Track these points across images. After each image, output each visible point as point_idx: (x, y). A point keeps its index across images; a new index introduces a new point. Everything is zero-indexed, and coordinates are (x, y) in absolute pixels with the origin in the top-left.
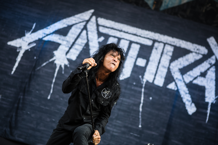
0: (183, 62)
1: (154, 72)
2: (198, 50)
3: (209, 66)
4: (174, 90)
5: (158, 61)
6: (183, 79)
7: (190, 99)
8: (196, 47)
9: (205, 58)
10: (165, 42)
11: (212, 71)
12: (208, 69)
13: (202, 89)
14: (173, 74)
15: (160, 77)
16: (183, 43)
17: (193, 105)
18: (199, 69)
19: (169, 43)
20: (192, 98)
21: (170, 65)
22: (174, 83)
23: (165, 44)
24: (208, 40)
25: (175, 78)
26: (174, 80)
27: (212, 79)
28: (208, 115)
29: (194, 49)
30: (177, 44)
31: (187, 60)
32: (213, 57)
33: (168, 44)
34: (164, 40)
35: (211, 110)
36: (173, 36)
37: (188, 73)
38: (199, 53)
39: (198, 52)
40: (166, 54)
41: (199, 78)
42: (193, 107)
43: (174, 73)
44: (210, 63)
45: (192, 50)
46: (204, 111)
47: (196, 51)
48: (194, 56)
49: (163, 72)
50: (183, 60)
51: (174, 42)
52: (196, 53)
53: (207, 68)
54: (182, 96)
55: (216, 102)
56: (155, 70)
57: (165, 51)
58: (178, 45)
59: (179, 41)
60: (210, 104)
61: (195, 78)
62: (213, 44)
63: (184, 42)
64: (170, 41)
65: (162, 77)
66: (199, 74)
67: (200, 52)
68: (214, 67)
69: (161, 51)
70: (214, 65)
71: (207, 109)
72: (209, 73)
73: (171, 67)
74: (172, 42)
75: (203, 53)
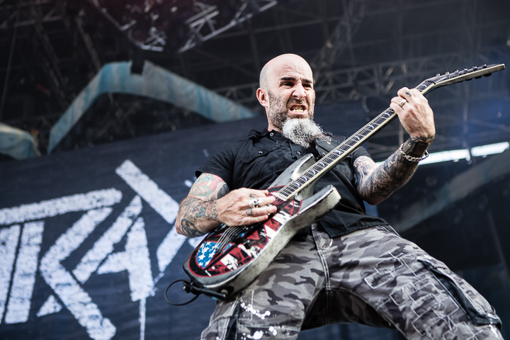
0: (69, 242)
1: (4, 298)
2: (98, 201)
3: (130, 222)
4: (54, 314)
5: (11, 268)
6: (74, 277)
7: (97, 312)
8: (94, 197)
9: (118, 209)
10: (22, 220)
11: (137, 230)
12: (129, 230)
13: (122, 279)
14: (48, 280)
15: (18, 301)
16: (64, 202)
17: (107, 322)
18: (110, 239)
19: (32, 217)
20: (100, 308)
21: (39, 264)
22: (51, 299)
23: (22, 225)
24: (119, 171)
25: (53, 286)
26: (52, 292)
27: (139, 247)
28: (143, 328)
29: (91, 203)
30: (49, 212)
31: (77, 234)
32: (137, 200)
33: (31, 221)
34: (20, 217)
35: (148, 314)
36: (38, 200)
37: (84, 259)
38: (102, 207)
39: (99, 204)
40: (28, 244)
41: (110, 257)
42: (108, 326)
43: (50, 277)
44: (131, 215)
45: (86, 207)
46: (132, 324)
47: (95, 204)
48: (91, 218)
49: (25, 286)
50: (67, 239)
51: (43, 211)
52: (96, 208)
53: (125, 229)
54: (77, 316)
55: (156, 292)
56: (6, 291)
57: (25, 239)
58: (53, 213)
59: (54, 204)
60: (143, 303)
61: (103, 262)
62: (130, 174)
63: (66, 199)
64: (34, 214)
65: (22, 300)
66: (110, 249)
67: (105, 204)
68: (141, 219)
69: (15, 244)
70: (140, 215)
71: (138, 316)
72: (132, 237)
73: (43, 268)
74: (39, 212)
75: (111, 202)
